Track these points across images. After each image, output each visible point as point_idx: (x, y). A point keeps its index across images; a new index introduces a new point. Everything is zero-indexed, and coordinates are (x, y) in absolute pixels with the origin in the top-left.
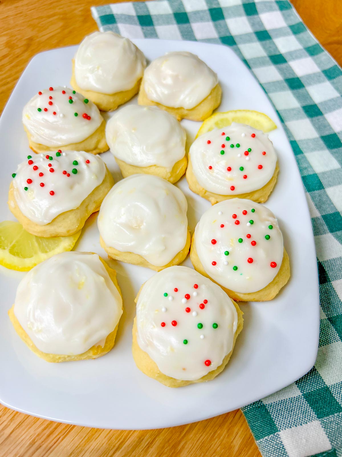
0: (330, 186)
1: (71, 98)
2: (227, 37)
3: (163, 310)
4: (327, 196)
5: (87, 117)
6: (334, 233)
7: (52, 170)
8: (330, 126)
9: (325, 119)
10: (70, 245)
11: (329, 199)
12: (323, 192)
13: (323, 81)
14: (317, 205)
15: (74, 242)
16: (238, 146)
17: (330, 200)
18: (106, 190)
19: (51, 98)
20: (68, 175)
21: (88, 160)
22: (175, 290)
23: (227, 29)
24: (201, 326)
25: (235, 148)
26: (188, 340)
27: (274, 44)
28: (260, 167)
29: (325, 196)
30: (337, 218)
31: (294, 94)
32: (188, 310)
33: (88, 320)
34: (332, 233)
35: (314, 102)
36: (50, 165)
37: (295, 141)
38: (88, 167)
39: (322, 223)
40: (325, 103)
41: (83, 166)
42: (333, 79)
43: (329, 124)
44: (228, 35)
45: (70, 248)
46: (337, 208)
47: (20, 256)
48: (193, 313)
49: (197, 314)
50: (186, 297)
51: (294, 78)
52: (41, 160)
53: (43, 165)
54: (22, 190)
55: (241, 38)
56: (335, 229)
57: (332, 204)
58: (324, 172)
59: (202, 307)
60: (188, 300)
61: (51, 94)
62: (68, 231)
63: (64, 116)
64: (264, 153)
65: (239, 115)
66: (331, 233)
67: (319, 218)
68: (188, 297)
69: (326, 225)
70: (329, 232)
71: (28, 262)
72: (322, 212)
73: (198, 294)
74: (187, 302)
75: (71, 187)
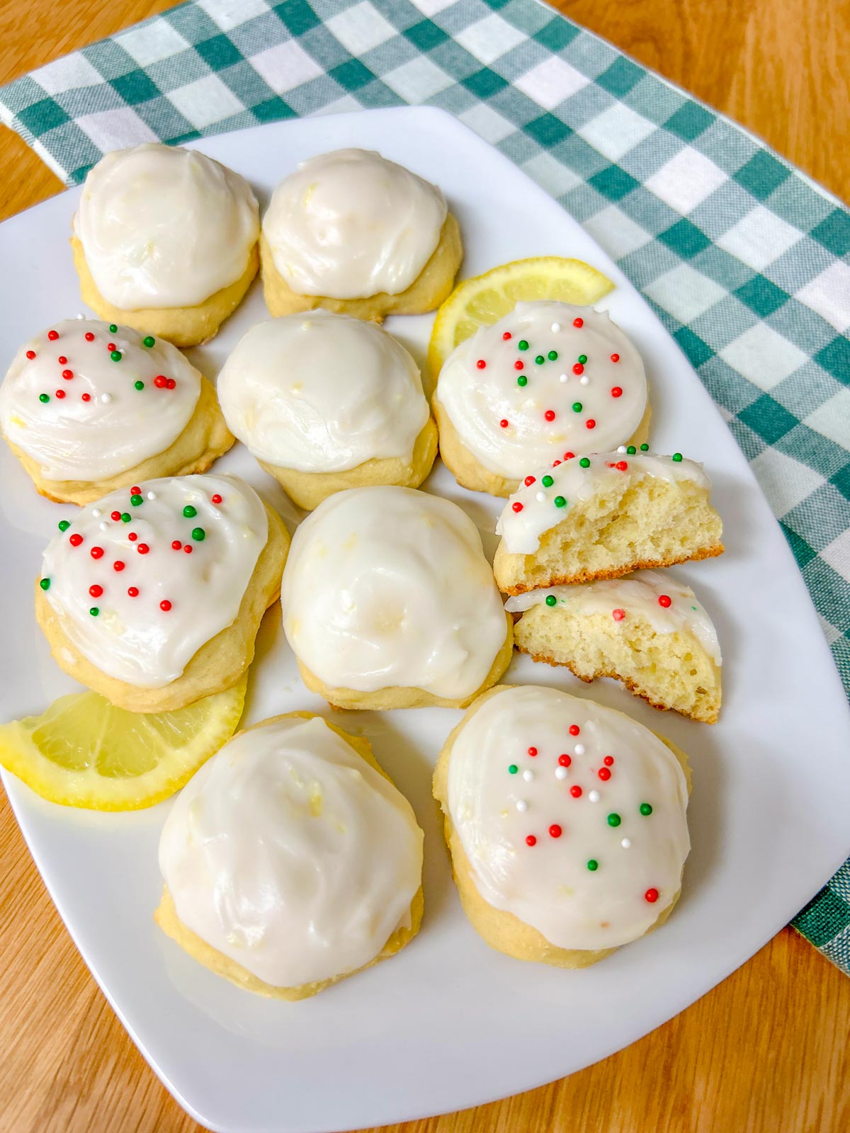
0: (725, 342)
1: (112, 347)
2: (345, 64)
3: (520, 806)
4: (729, 368)
5: (166, 383)
6: (776, 443)
7: (144, 549)
8: (666, 205)
9: (649, 192)
10: (233, 709)
11: (735, 374)
12: (717, 361)
13: (608, 105)
14: (717, 397)
15: (241, 697)
16: (554, 355)
17: (737, 375)
18: (281, 553)
19: (63, 360)
20: (187, 549)
21: (217, 496)
22: (531, 752)
23: (338, 46)
24: (615, 820)
25: (549, 364)
26: (598, 862)
27: (460, 47)
28: (617, 392)
29: (725, 370)
30: (770, 407)
31: (557, 155)
32: (577, 792)
34: (773, 445)
36: (133, 537)
38: (223, 511)
39: (744, 430)
40: (632, 155)
41: (211, 514)
42: (628, 92)
43: (663, 202)
44: (345, 59)
45: (237, 715)
46: (759, 386)
47: (128, 773)
48: (591, 796)
49: (602, 795)
50: (562, 764)
51: (542, 118)
52: (103, 527)
53: (116, 540)
54: (86, 618)
55: (378, 58)
56: (776, 434)
57: (746, 381)
58: (698, 317)
59: (606, 775)
60: (570, 766)
61: (60, 348)
62: (225, 681)
63: (113, 398)
64: (616, 358)
65: (517, 274)
66: (770, 445)
67: (734, 422)
68: (566, 761)
69: (755, 432)
70: (767, 444)
71: (152, 781)
72: (733, 406)
73: (587, 748)
74: (569, 774)
75: (204, 575)
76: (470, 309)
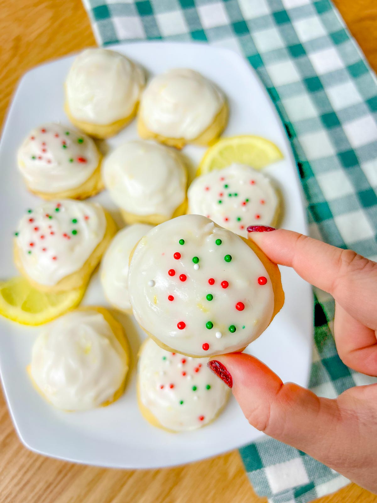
1: (64, 142)
3: (162, 373)
5: (82, 160)
7: (52, 233)
8: (347, 140)
16: (236, 195)
19: (44, 143)
20: (68, 237)
21: (87, 216)
22: (173, 354)
24: (195, 389)
25: (233, 198)
26: (183, 401)
32: (184, 374)
33: (96, 381)
35: (332, 108)
36: (50, 227)
37: (308, 162)
41: (82, 224)
43: (347, 138)
48: (188, 377)
49: (192, 377)
50: (182, 362)
52: (42, 218)
54: (26, 254)
55: (255, 24)
59: (197, 370)
60: (184, 364)
61: (44, 138)
63: (59, 163)
65: (244, 141)
68: (184, 361)
71: (40, 317)
74: (183, 367)
75: (72, 249)
76: (221, 153)
